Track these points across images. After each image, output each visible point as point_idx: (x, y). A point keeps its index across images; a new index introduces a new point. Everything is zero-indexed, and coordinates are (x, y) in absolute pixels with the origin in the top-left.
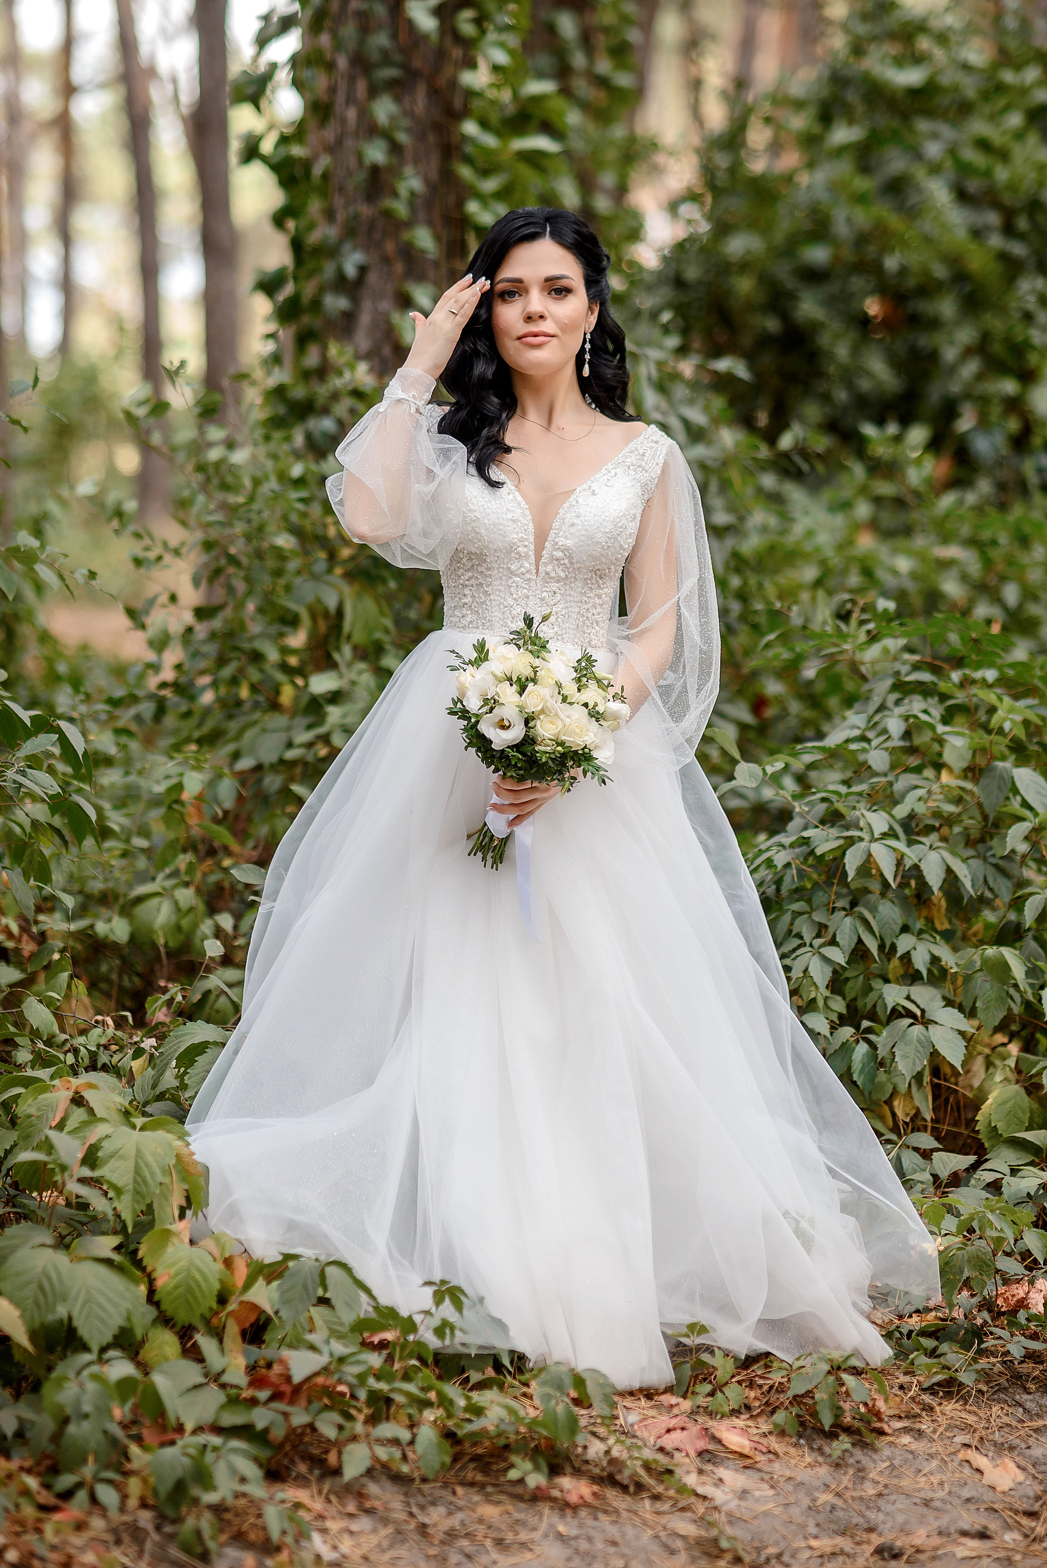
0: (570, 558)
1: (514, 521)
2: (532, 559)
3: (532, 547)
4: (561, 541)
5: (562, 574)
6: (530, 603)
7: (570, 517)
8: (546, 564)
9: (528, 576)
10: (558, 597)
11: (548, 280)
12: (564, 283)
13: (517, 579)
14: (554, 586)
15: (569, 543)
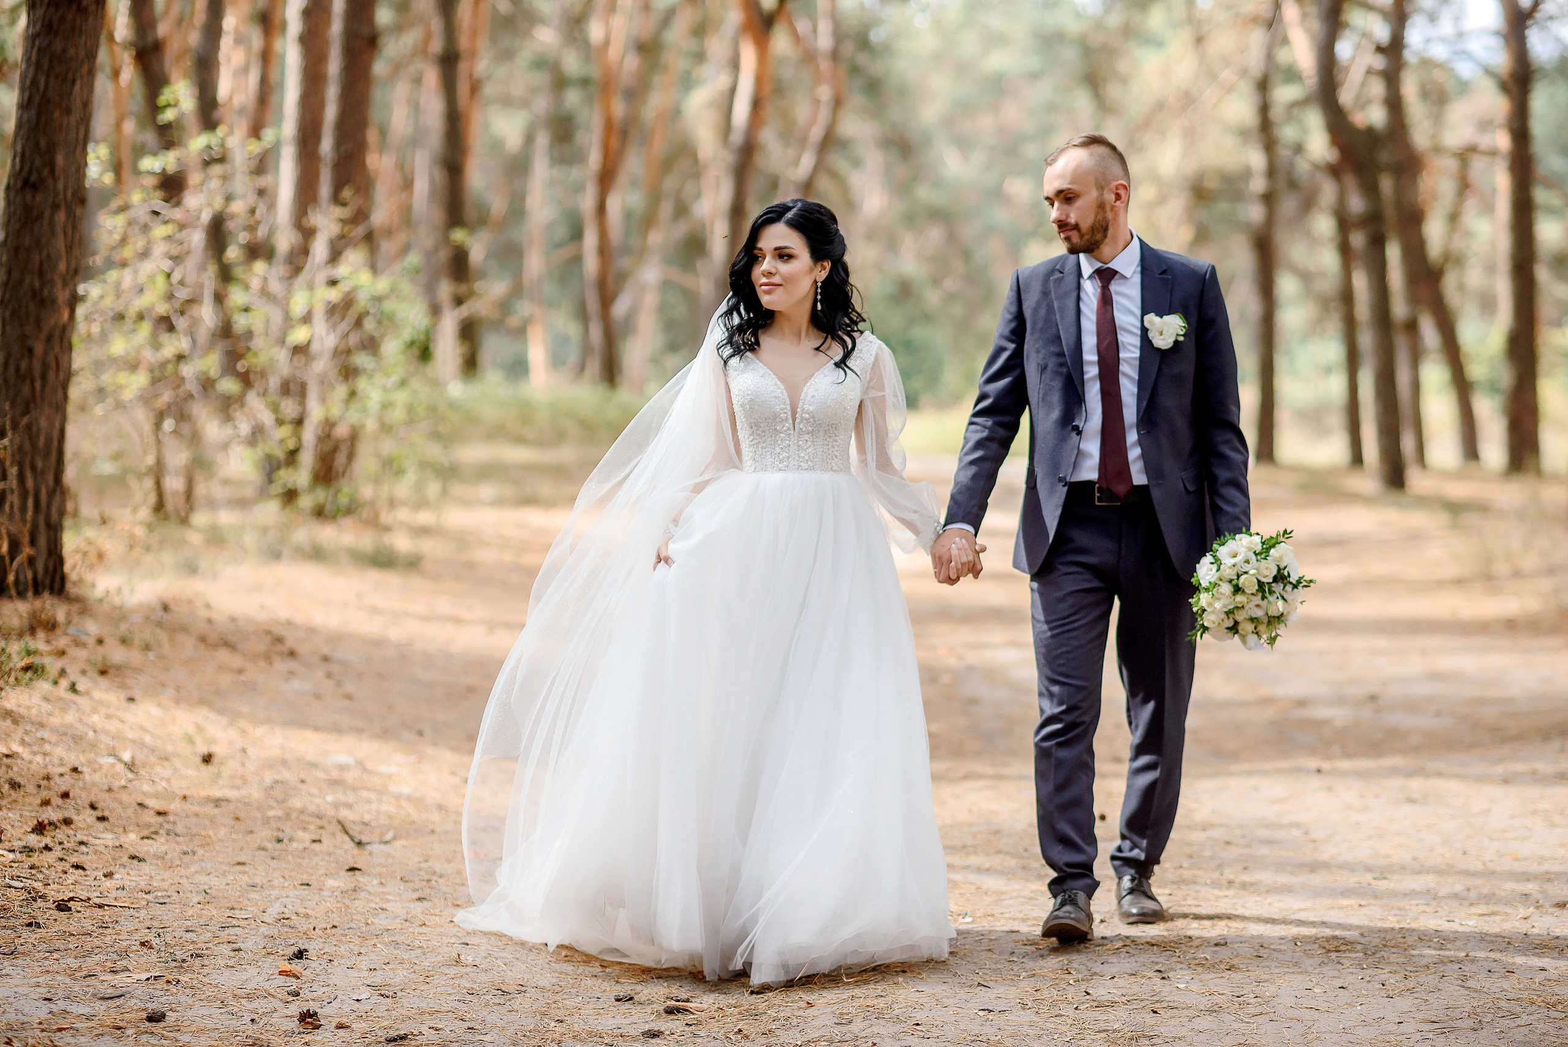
0: (813, 417)
1: (776, 397)
2: (791, 421)
3: (790, 413)
4: (806, 407)
5: (810, 429)
6: (791, 449)
7: (811, 392)
8: (800, 423)
9: (788, 432)
10: (809, 443)
11: (776, 249)
12: (787, 251)
13: (782, 435)
14: (806, 437)
15: (811, 408)
